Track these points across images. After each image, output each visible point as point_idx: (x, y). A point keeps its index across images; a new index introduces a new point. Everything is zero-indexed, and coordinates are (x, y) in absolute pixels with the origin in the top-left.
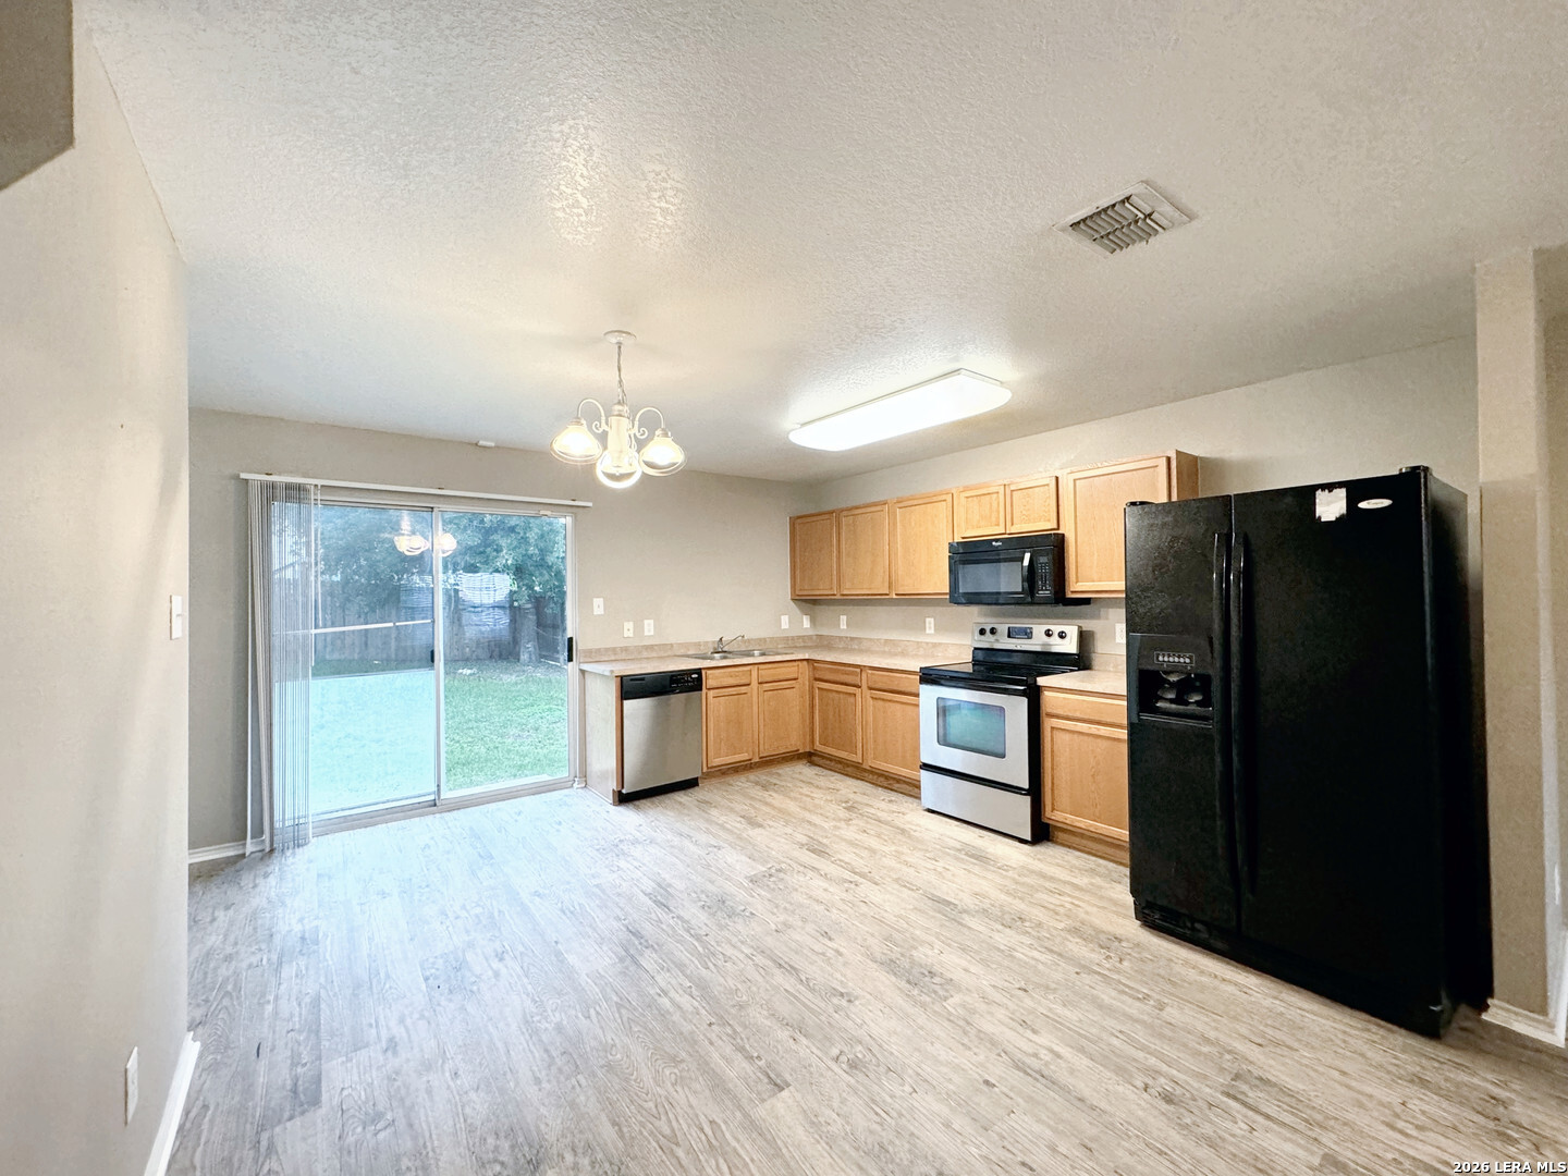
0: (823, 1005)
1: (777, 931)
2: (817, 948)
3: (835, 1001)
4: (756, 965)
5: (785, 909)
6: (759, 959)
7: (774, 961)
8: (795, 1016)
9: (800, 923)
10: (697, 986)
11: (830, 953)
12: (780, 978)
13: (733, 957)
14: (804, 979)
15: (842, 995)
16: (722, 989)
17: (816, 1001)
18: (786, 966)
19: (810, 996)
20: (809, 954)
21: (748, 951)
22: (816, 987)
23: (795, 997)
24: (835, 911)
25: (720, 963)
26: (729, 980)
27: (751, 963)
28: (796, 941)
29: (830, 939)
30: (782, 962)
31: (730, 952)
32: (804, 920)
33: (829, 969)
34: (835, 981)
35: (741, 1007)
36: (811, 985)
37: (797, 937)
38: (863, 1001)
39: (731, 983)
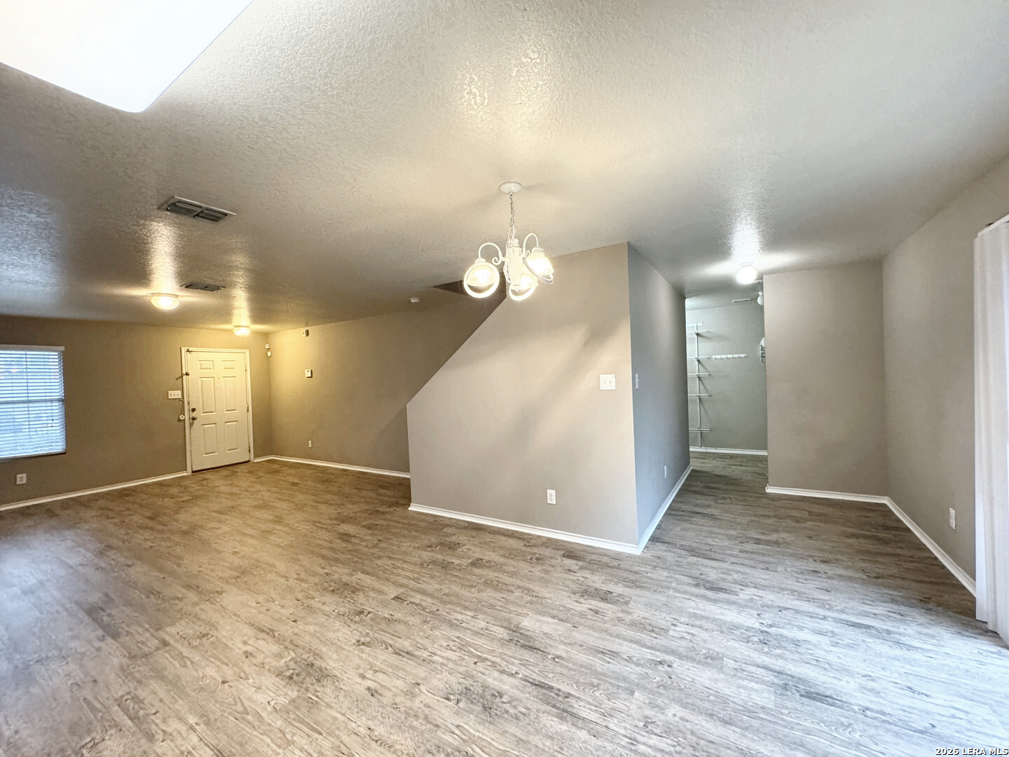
0: (376, 635)
1: (419, 684)
2: (380, 676)
3: (368, 639)
4: (426, 649)
5: (416, 716)
6: (425, 654)
7: (413, 655)
8: (392, 626)
9: (398, 700)
10: (457, 626)
11: (369, 674)
12: (406, 644)
13: (444, 650)
14: (389, 648)
15: (363, 644)
16: (441, 628)
17: (380, 636)
18: (403, 654)
19: (384, 638)
20: (387, 668)
21: (436, 658)
22: (380, 644)
23: (394, 635)
24: (362, 731)
25: (451, 644)
26: (439, 634)
27: (430, 650)
28: (398, 678)
29: (369, 689)
30: (408, 656)
31: (449, 654)
32: (395, 706)
33: (371, 660)
34: (367, 651)
35: (425, 621)
36: (384, 646)
37: (400, 683)
38: (350, 643)
39: (437, 633)
